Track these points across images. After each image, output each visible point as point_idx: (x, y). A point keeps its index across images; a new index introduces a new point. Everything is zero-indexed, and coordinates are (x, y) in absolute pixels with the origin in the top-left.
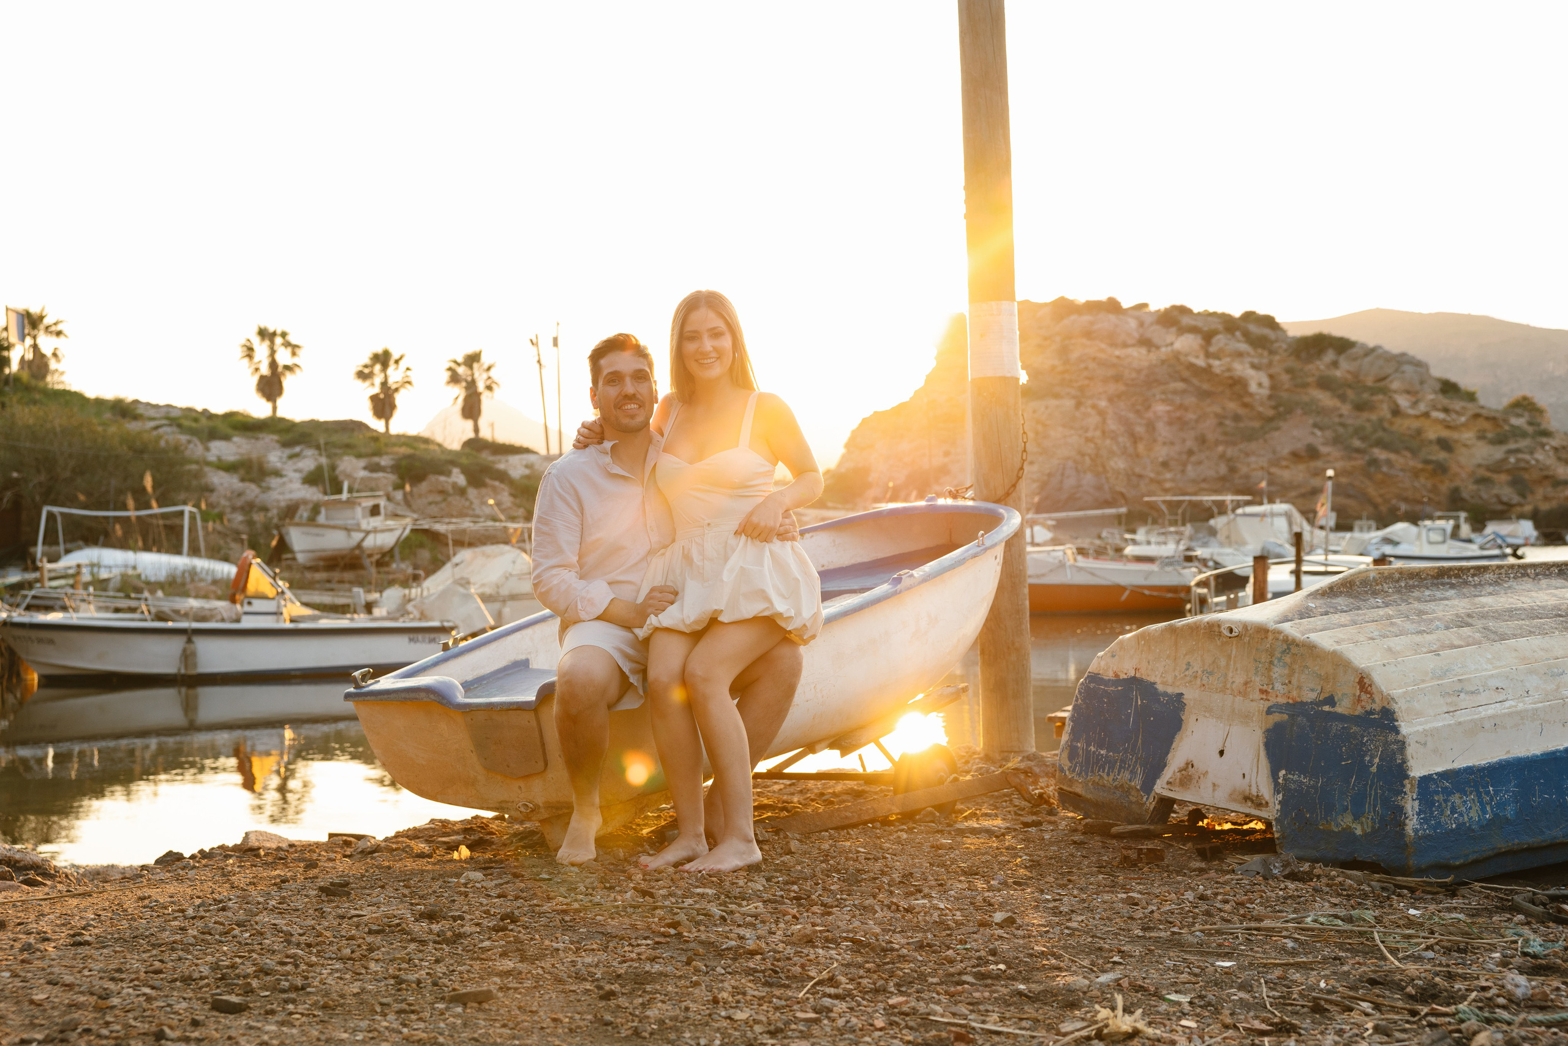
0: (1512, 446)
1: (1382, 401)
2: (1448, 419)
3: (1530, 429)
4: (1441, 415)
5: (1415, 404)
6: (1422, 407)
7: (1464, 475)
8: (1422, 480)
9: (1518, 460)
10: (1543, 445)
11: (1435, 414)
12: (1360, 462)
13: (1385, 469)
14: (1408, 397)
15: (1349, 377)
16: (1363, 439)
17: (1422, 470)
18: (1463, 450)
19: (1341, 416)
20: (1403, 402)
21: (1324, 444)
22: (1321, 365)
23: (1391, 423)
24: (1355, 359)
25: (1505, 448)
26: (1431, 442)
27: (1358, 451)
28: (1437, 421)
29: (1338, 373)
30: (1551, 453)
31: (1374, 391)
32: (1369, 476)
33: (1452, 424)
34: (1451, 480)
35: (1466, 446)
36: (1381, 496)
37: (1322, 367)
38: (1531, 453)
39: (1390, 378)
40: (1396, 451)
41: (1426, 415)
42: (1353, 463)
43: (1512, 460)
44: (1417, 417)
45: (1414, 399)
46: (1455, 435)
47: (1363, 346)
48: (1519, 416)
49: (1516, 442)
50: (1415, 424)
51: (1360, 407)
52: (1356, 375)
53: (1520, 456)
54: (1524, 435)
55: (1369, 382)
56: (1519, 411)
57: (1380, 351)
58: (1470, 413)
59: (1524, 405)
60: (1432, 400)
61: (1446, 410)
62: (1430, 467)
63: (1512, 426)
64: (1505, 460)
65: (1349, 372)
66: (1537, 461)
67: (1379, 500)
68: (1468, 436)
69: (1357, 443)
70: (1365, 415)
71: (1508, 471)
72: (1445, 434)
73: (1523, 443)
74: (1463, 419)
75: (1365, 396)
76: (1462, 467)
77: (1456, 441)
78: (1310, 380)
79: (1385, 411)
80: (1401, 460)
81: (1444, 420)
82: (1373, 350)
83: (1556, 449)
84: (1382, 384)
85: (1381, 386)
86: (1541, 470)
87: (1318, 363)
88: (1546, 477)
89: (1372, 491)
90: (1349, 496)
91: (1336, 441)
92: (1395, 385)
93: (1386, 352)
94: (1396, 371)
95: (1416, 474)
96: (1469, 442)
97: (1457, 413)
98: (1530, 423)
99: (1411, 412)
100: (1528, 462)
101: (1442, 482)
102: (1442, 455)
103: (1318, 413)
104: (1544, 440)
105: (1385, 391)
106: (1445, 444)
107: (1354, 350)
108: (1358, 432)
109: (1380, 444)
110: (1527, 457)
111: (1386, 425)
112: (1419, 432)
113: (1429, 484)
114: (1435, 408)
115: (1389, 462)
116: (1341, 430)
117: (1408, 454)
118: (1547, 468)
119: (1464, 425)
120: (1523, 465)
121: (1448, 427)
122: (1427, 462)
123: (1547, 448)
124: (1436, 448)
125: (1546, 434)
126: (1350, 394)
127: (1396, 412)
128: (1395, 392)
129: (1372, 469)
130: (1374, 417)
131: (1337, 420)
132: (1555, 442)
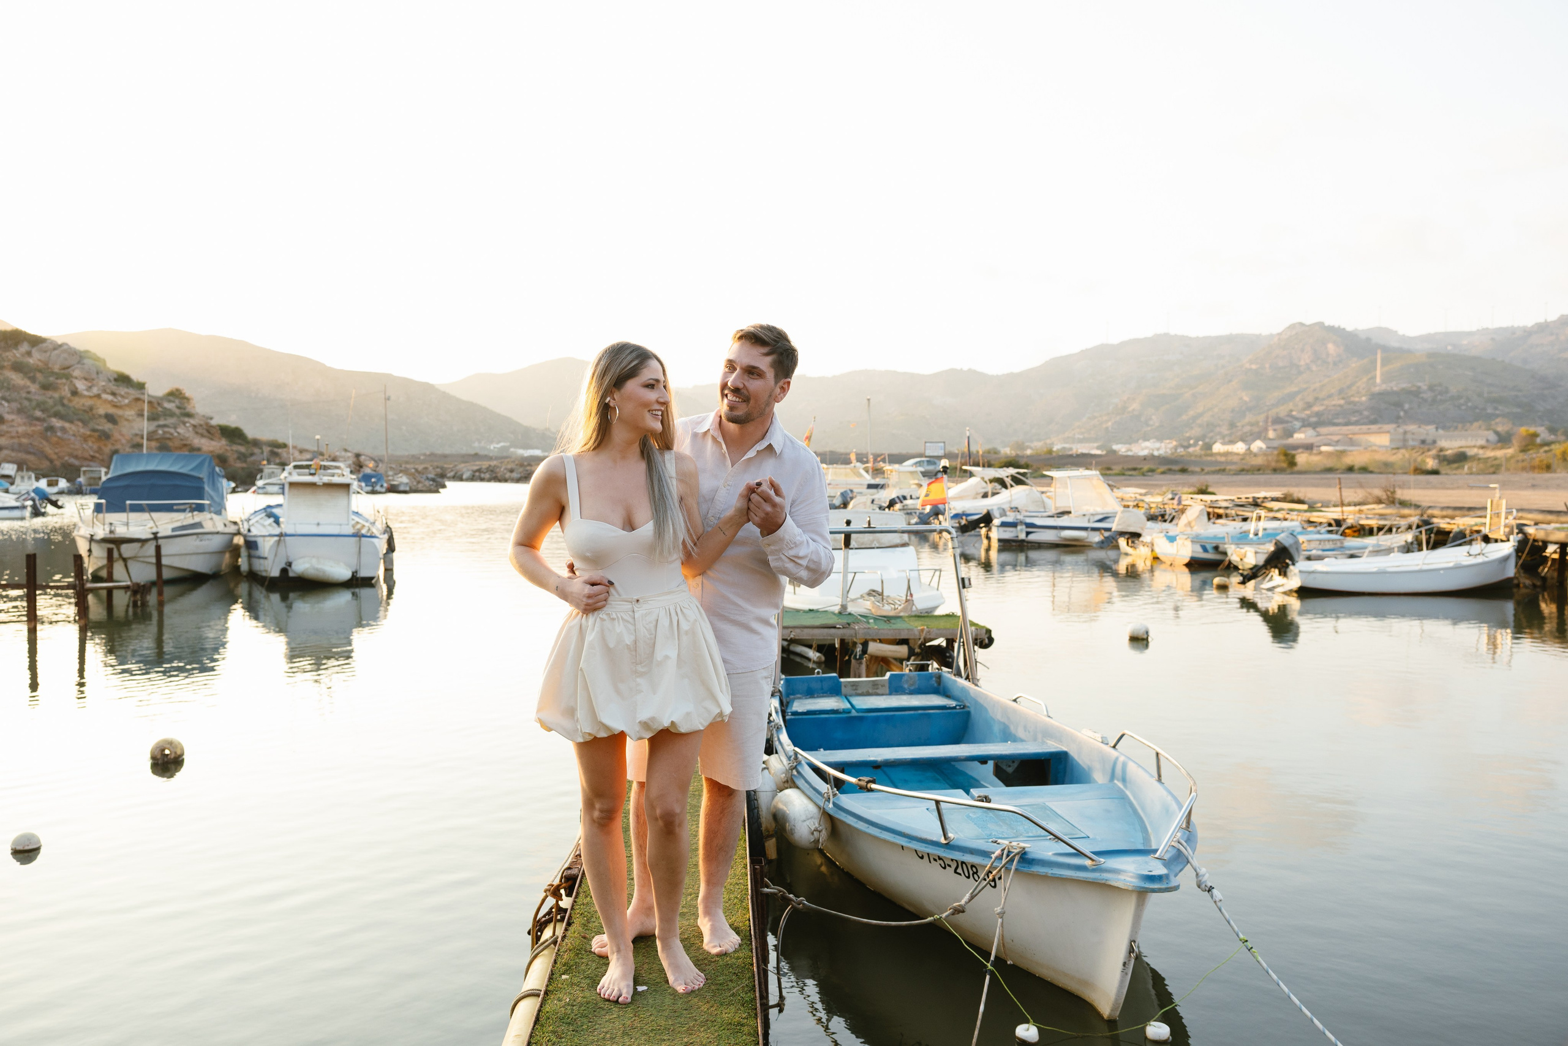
0: (161, 422)
1: (65, 384)
2: (115, 400)
3: (177, 411)
4: (110, 397)
5: (89, 388)
6: (95, 390)
7: (124, 441)
8: (90, 444)
9: (165, 432)
10: (184, 423)
11: (105, 396)
12: (39, 428)
13: (59, 434)
14: (85, 382)
15: (40, 364)
16: (43, 411)
17: (90, 436)
18: (126, 423)
19: (29, 393)
20: (81, 386)
21: (8, 413)
22: (17, 354)
23: (70, 401)
24: (45, 352)
25: (156, 423)
26: (100, 416)
27: (38, 419)
28: (106, 401)
29: (31, 361)
30: (191, 429)
31: (58, 376)
32: (47, 439)
33: (118, 404)
34: (113, 444)
35: (127, 420)
36: (56, 453)
37: (18, 355)
38: (175, 428)
39: (73, 368)
40: (71, 422)
41: (98, 396)
42: (33, 428)
43: (160, 432)
44: (91, 397)
45: (90, 384)
46: (120, 412)
47: (52, 342)
48: (170, 401)
49: (165, 419)
50: (89, 403)
51: (45, 387)
52: (46, 364)
53: (166, 429)
54: (171, 414)
55: (56, 369)
56: (171, 398)
57: (65, 347)
58: (133, 397)
59: (176, 395)
60: (104, 386)
61: (114, 394)
62: (96, 434)
63: (165, 408)
64: (155, 432)
65: (39, 360)
66: (178, 433)
67: (54, 457)
68: (130, 413)
69: (38, 413)
70: (50, 393)
71: (157, 440)
72: (111, 410)
73: (170, 421)
74: (127, 401)
75: (52, 379)
76: (123, 435)
77: (120, 417)
78: (6, 364)
79: (66, 392)
80: (74, 428)
81: (112, 401)
82: (61, 346)
83: (194, 426)
84: (66, 371)
85: (65, 373)
86: (182, 440)
87: (15, 351)
88: (185, 445)
89: (48, 450)
90: (29, 453)
91: (20, 411)
92: (76, 373)
93: (70, 348)
94: (79, 363)
95: (85, 439)
96: (130, 418)
97: (122, 397)
98: (178, 408)
99: (86, 393)
100: (172, 434)
101: (105, 445)
102: (107, 426)
103: (9, 389)
104: (186, 419)
105: (68, 377)
106: (111, 419)
107: (44, 345)
108: (40, 406)
109: (57, 415)
110: (172, 431)
111: (66, 402)
112: (91, 409)
113: (95, 447)
114: (105, 391)
115: (63, 429)
116: (26, 403)
117: (80, 424)
118: (187, 439)
119: (127, 405)
120: (168, 436)
121: (115, 406)
122: (94, 430)
123: (188, 425)
124: (104, 421)
125: (189, 415)
126: (39, 376)
127: (75, 393)
128: (76, 378)
129: (49, 434)
130: (56, 395)
131: (24, 395)
132: (192, 421)
